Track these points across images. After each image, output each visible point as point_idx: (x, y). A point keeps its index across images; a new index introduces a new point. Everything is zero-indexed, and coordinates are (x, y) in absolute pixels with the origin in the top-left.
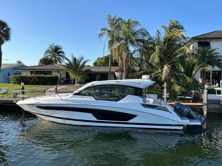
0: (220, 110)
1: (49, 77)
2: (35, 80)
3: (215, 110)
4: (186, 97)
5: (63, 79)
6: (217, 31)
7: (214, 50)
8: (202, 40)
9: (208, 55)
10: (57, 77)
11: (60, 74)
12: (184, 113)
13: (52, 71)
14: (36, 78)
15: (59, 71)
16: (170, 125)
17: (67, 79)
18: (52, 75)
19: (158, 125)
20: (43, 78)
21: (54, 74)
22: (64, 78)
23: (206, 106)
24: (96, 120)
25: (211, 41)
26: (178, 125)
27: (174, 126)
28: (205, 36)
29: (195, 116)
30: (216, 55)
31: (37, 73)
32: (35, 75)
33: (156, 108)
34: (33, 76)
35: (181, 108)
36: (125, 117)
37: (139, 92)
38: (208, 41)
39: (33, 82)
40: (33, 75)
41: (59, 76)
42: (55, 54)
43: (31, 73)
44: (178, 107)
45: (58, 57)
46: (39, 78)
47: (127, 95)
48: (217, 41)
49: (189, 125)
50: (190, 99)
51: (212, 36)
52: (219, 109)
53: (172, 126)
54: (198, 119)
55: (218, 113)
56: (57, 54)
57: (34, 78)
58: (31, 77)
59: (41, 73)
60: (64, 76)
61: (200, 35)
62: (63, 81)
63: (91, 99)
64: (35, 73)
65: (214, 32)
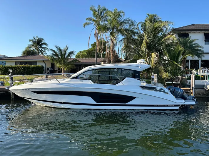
0: (204, 94)
1: (34, 67)
2: (20, 70)
3: (199, 94)
4: (173, 83)
5: (48, 69)
6: (194, 25)
7: (193, 41)
8: (182, 32)
9: (188, 45)
10: (43, 67)
11: (46, 64)
12: (178, 94)
13: (37, 62)
14: (21, 68)
15: (44, 61)
16: (168, 106)
17: (52, 70)
18: (37, 65)
19: (156, 106)
20: (28, 68)
21: (39, 65)
22: (50, 68)
23: (194, 90)
24: (95, 103)
25: (190, 33)
26: (175, 106)
27: (171, 106)
28: (184, 29)
29: (188, 97)
30: (195, 45)
31: (21, 63)
32: (20, 66)
33: (154, 90)
34: (18, 67)
35: (175, 90)
36: (125, 99)
37: (137, 74)
38: (187, 32)
39: (18, 72)
40: (18, 65)
41: (45, 67)
42: (38, 46)
43: (16, 63)
44: (172, 89)
45: (40, 49)
46: (24, 68)
47: (126, 78)
48: (195, 33)
49: (185, 105)
50: (177, 84)
51: (191, 28)
52: (202, 93)
53: (169, 106)
54: (190, 99)
55: (202, 97)
56: (39, 47)
57: (20, 68)
58: (16, 67)
59: (26, 63)
60: (49, 66)
61: (180, 28)
62: (48, 71)
63: (90, 82)
64: (20, 63)
65: (191, 25)
